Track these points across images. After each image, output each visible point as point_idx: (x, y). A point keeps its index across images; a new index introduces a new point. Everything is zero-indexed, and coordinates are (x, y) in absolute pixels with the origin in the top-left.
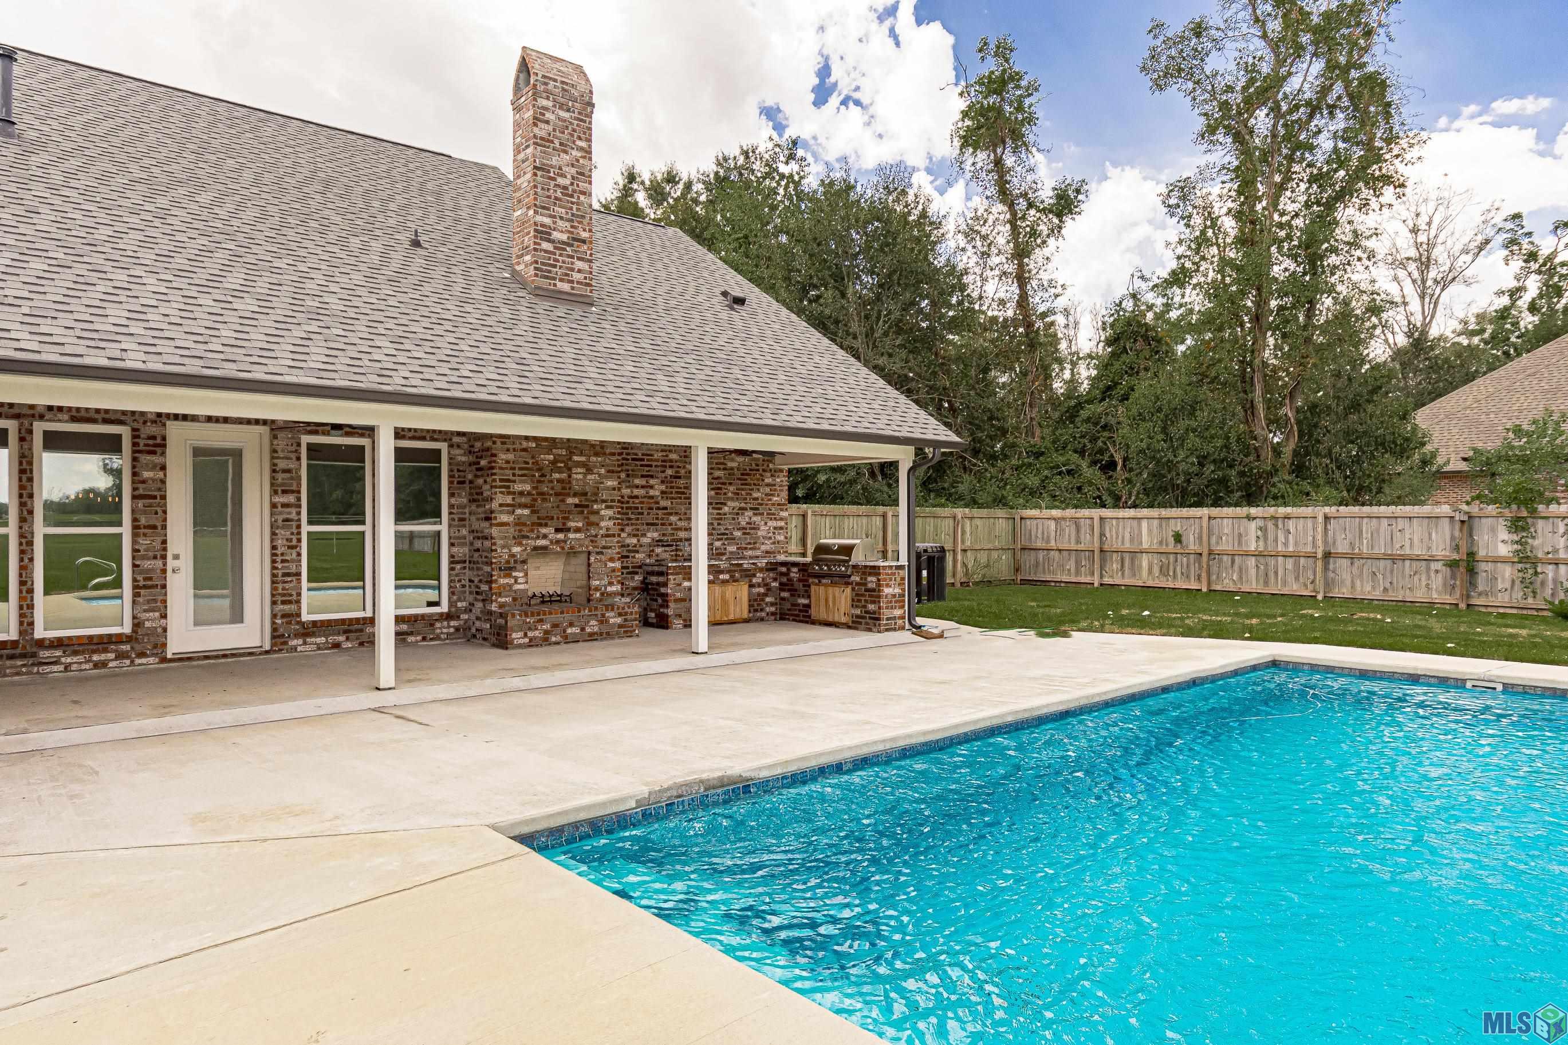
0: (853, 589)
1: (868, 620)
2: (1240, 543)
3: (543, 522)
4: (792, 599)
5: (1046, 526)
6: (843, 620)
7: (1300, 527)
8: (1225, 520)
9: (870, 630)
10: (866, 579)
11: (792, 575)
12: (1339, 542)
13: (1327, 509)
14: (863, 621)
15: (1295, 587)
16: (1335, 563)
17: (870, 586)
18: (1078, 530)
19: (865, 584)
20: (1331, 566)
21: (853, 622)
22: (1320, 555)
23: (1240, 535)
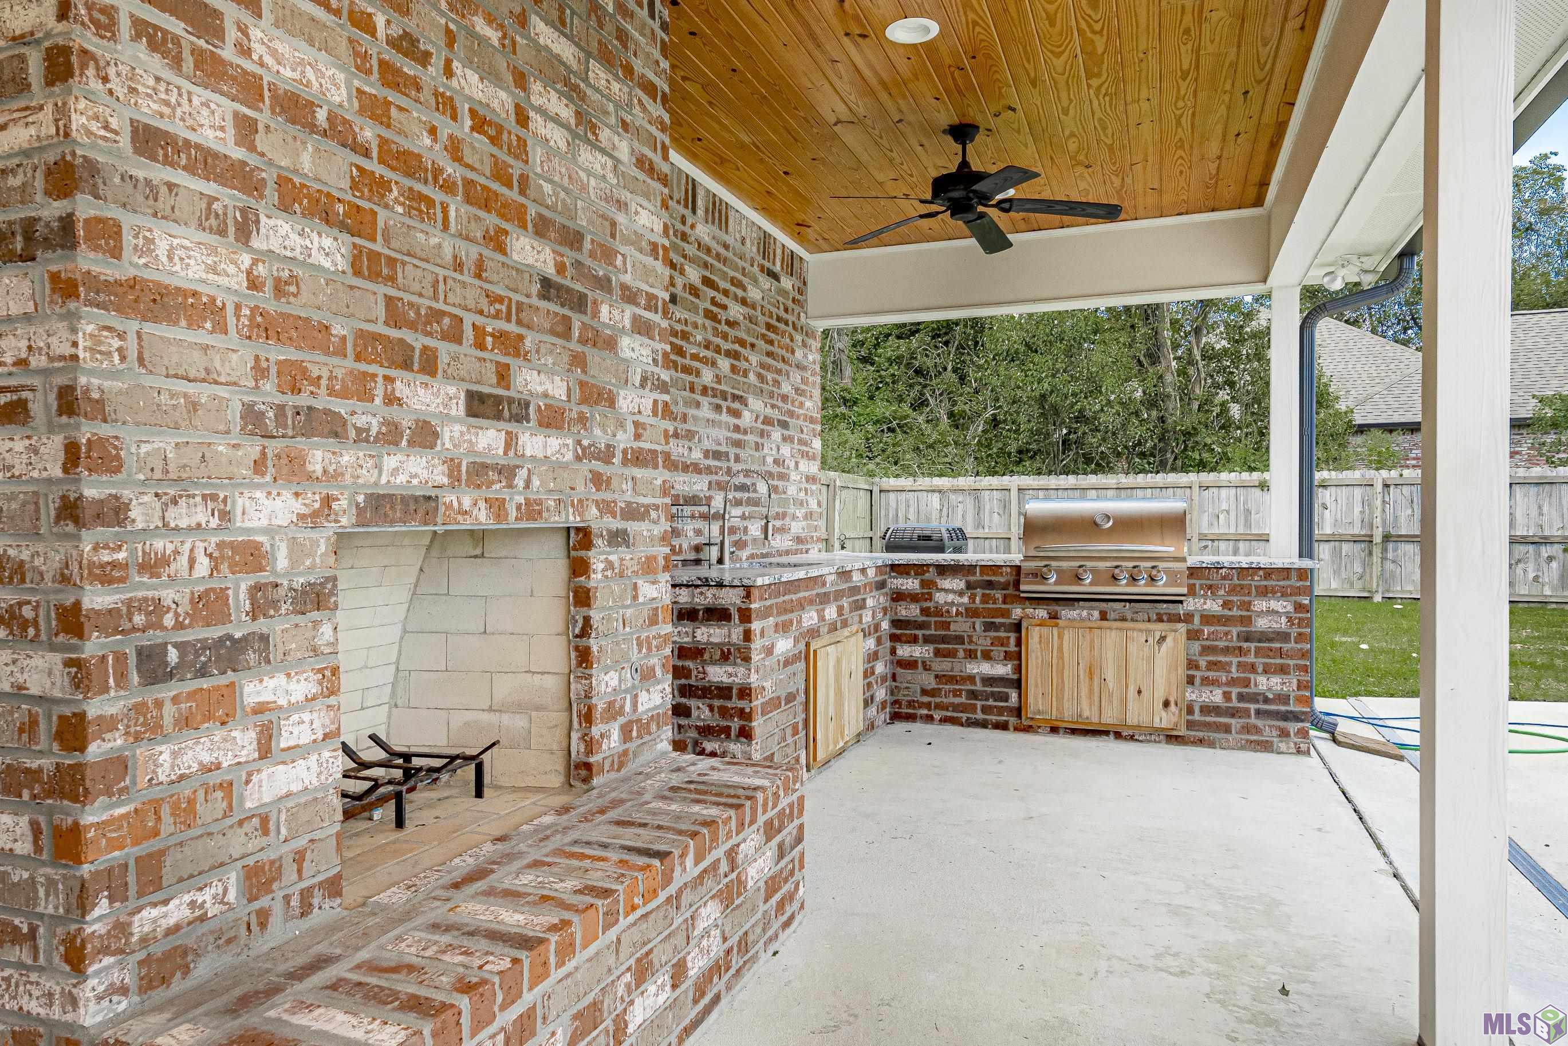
0: (1193, 635)
1: (1253, 720)
2: (1248, 523)
3: (417, 341)
4: (943, 666)
5: (923, 504)
6: (1165, 719)
7: (1343, 500)
8: (1224, 492)
9: (1266, 747)
10: (1247, 606)
11: (940, 598)
12: (1403, 520)
13: (1384, 473)
14: (1234, 723)
15: (1334, 586)
16: (1395, 550)
17: (1262, 624)
18: (979, 510)
19: (1246, 621)
20: (1390, 555)
21: (1190, 725)
22: (1378, 539)
23: (1248, 512)
